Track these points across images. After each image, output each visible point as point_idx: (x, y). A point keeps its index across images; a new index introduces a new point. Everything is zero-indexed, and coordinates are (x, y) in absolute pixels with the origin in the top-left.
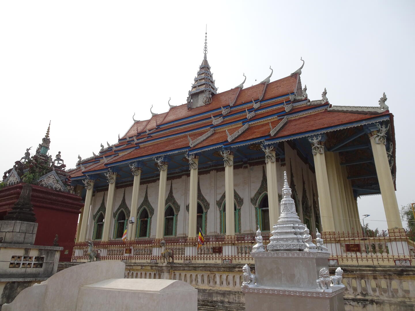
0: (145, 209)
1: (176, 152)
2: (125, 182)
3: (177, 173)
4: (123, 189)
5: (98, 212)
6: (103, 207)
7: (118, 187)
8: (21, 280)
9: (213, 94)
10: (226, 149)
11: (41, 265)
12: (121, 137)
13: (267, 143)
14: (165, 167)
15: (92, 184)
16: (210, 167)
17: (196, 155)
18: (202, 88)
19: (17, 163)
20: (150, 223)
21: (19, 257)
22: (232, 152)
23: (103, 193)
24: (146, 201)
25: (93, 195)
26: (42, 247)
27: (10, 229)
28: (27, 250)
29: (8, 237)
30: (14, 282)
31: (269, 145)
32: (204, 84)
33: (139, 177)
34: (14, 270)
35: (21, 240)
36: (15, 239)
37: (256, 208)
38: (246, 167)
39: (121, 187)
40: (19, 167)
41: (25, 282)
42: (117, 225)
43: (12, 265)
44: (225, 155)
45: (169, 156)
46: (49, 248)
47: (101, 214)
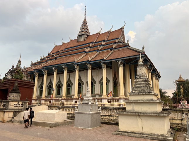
0: (59, 84)
1: (70, 63)
2: (51, 73)
3: (72, 70)
4: (50, 76)
5: (40, 85)
6: (42, 83)
7: (48, 75)
8: (18, 111)
9: (88, 36)
10: (89, 63)
11: (23, 106)
12: (49, 53)
13: (103, 62)
14: (66, 69)
15: (38, 74)
16: (84, 68)
17: (78, 65)
18: (83, 33)
19: (10, 70)
20: (61, 90)
21: (16, 104)
22: (91, 64)
23: (42, 77)
24: (60, 81)
25: (38, 78)
26: (23, 101)
27: (13, 96)
28: (18, 102)
29: (12, 98)
30: (16, 111)
31: (104, 63)
32: (84, 31)
33: (56, 72)
34: (15, 108)
35: (16, 99)
36: (14, 99)
37: (100, 85)
38: (98, 69)
39: (50, 75)
40: (11, 72)
41: (19, 111)
42: (48, 90)
43: (15, 106)
44: (88, 66)
45: (68, 64)
46: (25, 101)
47: (42, 86)
